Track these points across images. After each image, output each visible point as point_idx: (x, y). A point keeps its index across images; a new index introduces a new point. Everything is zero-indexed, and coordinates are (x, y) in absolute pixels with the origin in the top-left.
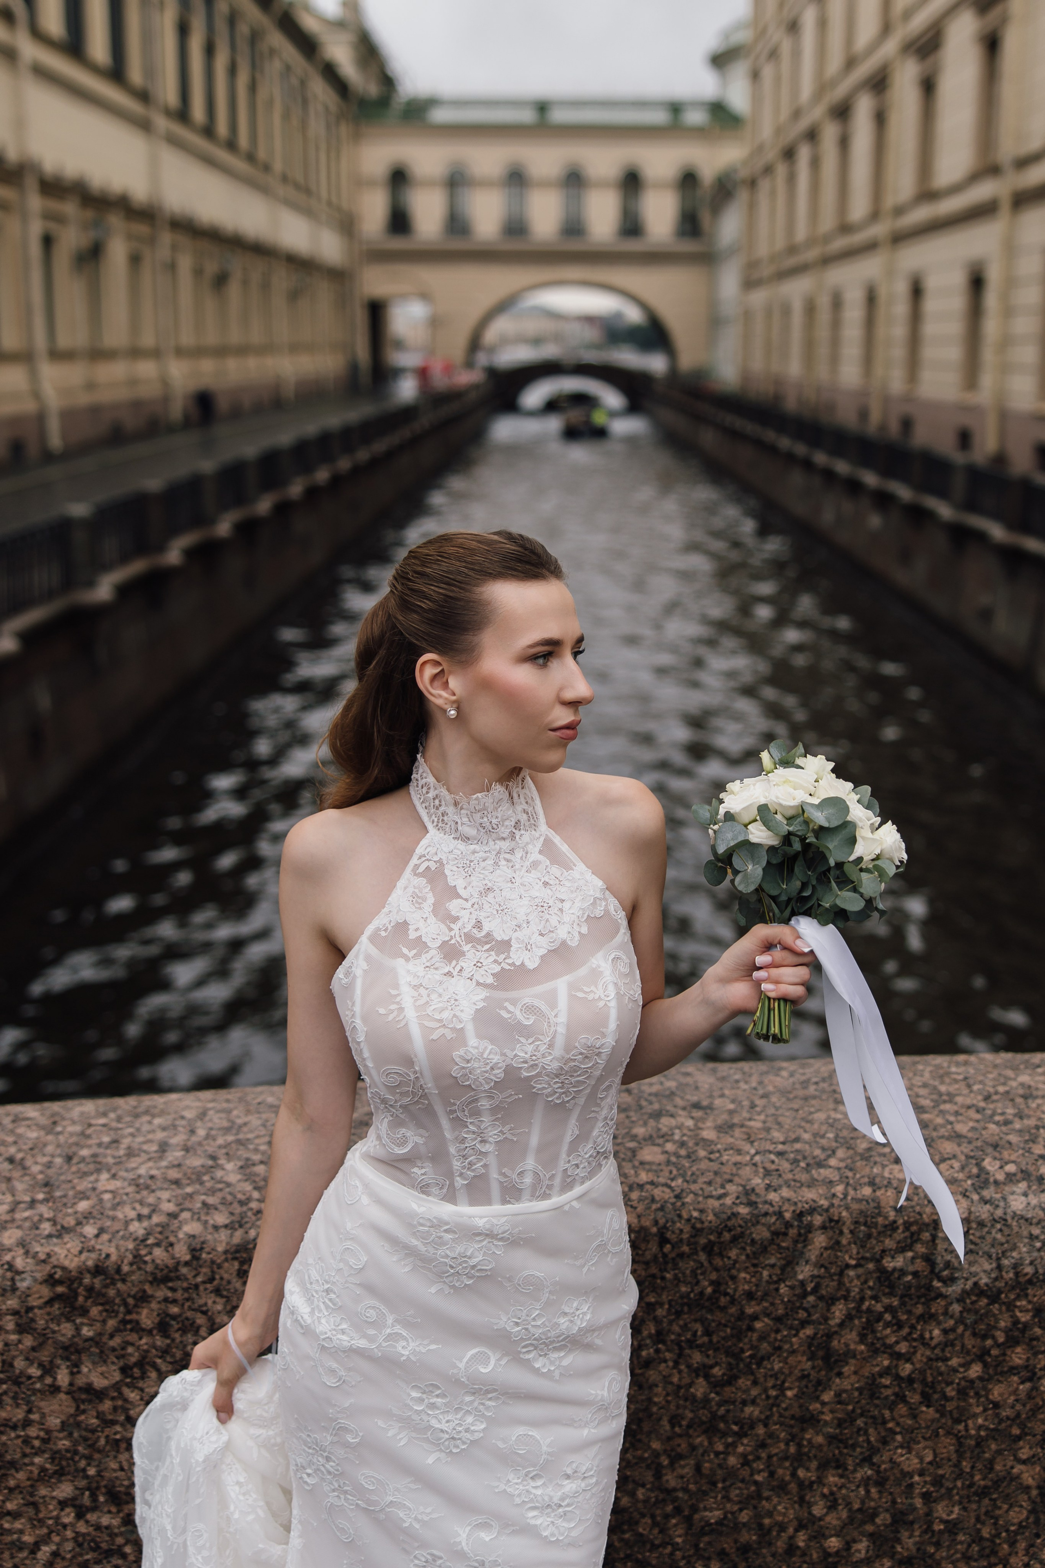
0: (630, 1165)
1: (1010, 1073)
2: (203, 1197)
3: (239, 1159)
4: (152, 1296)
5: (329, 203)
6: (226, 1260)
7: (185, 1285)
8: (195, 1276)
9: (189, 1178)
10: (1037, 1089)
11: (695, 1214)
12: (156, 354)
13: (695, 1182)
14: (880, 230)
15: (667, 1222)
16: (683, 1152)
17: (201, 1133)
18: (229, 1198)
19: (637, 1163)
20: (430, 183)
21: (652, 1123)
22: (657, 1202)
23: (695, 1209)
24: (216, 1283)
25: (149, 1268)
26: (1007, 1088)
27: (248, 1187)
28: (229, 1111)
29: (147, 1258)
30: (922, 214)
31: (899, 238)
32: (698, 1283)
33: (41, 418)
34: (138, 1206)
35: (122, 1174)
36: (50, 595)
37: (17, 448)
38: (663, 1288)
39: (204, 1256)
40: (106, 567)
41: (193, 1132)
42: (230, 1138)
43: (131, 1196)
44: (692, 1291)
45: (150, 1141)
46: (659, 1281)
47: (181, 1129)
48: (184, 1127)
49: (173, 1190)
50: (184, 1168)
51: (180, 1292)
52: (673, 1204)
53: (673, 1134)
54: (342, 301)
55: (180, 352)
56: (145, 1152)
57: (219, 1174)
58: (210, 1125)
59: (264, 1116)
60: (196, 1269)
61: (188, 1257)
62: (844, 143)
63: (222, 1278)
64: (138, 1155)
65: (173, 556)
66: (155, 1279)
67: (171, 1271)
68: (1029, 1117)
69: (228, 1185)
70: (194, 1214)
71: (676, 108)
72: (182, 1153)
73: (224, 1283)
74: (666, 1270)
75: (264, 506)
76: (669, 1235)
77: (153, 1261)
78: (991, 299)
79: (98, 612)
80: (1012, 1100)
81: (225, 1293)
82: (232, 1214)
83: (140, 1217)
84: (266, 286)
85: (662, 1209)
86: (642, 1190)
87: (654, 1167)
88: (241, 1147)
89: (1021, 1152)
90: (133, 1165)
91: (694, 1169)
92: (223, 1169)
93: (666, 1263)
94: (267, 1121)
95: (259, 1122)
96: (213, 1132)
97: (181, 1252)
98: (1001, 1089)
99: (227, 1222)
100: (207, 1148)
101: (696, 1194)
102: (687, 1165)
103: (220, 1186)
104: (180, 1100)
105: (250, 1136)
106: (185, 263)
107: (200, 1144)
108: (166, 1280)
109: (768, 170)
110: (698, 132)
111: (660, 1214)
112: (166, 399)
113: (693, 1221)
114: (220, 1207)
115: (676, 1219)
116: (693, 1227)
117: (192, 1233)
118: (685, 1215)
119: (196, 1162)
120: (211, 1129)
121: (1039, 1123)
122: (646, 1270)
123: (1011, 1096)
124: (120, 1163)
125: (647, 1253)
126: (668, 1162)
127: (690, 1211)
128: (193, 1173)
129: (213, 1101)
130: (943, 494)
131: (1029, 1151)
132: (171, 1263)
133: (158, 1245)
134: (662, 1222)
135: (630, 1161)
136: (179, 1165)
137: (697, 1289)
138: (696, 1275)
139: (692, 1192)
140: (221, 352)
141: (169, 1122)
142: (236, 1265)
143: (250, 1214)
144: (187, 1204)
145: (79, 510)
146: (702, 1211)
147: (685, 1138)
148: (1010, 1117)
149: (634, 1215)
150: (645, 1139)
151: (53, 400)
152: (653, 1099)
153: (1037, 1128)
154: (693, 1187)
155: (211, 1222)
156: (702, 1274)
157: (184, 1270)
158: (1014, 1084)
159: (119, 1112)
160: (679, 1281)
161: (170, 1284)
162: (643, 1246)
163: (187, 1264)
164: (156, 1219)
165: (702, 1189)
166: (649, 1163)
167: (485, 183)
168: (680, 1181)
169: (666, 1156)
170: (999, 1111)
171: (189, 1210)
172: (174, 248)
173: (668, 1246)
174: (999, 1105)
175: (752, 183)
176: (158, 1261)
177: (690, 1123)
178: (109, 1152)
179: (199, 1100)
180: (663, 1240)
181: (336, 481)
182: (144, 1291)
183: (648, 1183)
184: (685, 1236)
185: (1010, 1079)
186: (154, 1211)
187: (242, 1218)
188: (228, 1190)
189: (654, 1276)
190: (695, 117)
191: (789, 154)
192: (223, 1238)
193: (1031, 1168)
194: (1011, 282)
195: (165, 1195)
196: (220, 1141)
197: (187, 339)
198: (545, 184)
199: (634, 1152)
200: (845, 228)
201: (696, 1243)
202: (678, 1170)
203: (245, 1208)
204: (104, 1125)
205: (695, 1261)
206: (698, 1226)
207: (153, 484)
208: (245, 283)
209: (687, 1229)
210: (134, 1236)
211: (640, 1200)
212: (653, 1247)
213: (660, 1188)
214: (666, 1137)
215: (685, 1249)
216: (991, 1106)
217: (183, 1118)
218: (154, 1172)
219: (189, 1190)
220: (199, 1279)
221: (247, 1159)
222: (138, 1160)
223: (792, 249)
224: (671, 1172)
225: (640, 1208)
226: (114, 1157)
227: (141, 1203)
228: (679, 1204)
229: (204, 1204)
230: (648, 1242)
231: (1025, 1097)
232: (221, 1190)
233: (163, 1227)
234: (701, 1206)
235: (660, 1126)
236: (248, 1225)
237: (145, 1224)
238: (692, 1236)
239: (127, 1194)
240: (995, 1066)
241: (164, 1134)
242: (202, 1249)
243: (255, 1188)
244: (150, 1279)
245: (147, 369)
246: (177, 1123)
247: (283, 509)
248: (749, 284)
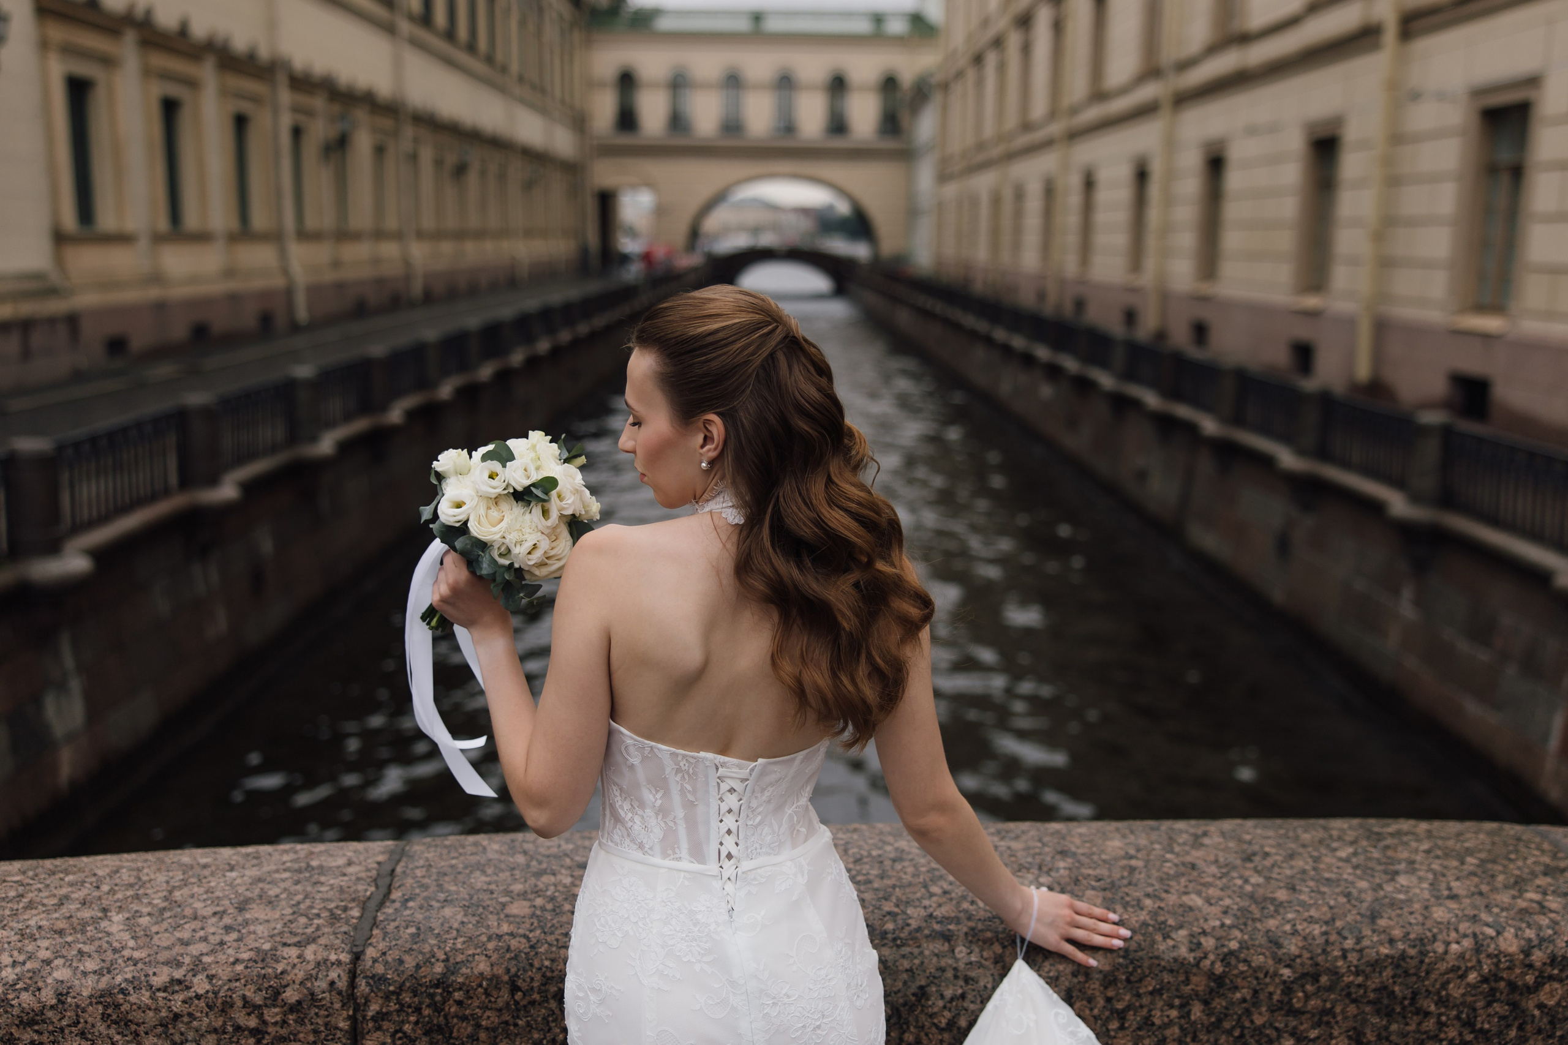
0: (496, 917)
1: (890, 839)
2: (81, 946)
3: (129, 911)
4: (19, 1039)
5: (563, 102)
6: (91, 1004)
7: (51, 1028)
8: (60, 1020)
9: (74, 929)
10: (909, 853)
11: (547, 963)
12: (398, 236)
13: (552, 933)
14: (1055, 129)
15: (519, 970)
16: (549, 906)
17: (105, 888)
18: (105, 946)
19: (502, 916)
20: (654, 85)
21: (533, 881)
22: (512, 952)
23: (546, 959)
24: (80, 1026)
25: (16, 1011)
26: (880, 852)
27: (126, 936)
28: (139, 870)
29: (13, 1002)
30: (1094, 113)
31: (1074, 135)
32: (550, 1030)
33: (289, 293)
34: (15, 953)
35: (14, 925)
36: (273, 449)
37: (266, 320)
38: (516, 1035)
39: (69, 1000)
40: (330, 425)
41: (98, 887)
42: (130, 893)
43: (13, 943)
44: (545, 1038)
45: (55, 896)
46: (512, 1028)
47: (87, 885)
48: (91, 884)
49: (54, 939)
50: (74, 920)
51: (46, 1034)
52: (526, 954)
53: (547, 890)
54: (574, 191)
55: (420, 235)
56: (44, 905)
57: (104, 924)
58: (118, 881)
59: (171, 874)
60: (61, 1013)
61: (54, 1001)
62: (1026, 49)
63: (86, 1022)
64: (36, 908)
65: (395, 415)
66: (21, 1022)
67: (37, 1015)
68: (889, 877)
69: (108, 934)
70: (67, 960)
71: (878, 19)
72: (79, 906)
73: (89, 1026)
74: (518, 1017)
75: (486, 372)
76: (520, 983)
77: (20, 1004)
78: (1154, 190)
79: (319, 465)
80: (881, 862)
81: (90, 1036)
82: (103, 961)
83: (14, 964)
84: (502, 177)
85: (516, 958)
86: (500, 941)
87: (517, 920)
88: (136, 901)
89: (871, 908)
90: (26, 917)
91: (555, 921)
92: (110, 921)
93: (518, 1010)
94: (172, 878)
95: (164, 879)
96: (116, 888)
97: (48, 996)
98: (875, 853)
99: (97, 968)
100: (103, 901)
101: (550, 945)
102: (549, 918)
103: (100, 935)
104: (102, 860)
105: (149, 891)
106: (427, 155)
107: (100, 898)
108: (32, 1023)
109: (960, 75)
110: (898, 41)
111: (514, 962)
112: (408, 278)
113: (544, 969)
114: (95, 955)
115: (528, 967)
116: (544, 976)
117: (61, 979)
118: (537, 964)
119: (86, 914)
120: (116, 885)
121: (898, 883)
122: (498, 1017)
123: (881, 859)
124: (15, 915)
125: (499, 1000)
126: (533, 915)
127: (542, 960)
128: (79, 924)
129: (132, 861)
130: (1103, 363)
131: (879, 908)
132: (37, 1006)
133: (26, 989)
134: (513, 970)
135: (498, 914)
136: (71, 917)
137: (549, 1036)
138: (548, 1022)
139: (547, 942)
140: (460, 235)
141: (80, 879)
142: (100, 1007)
143: (120, 961)
144: (64, 952)
145: (304, 371)
146: (553, 960)
147: (557, 894)
148: (871, 877)
149: (488, 964)
150: (518, 895)
151: (301, 277)
152: (545, 860)
153: (894, 887)
154: (551, 938)
155: (82, 968)
156: (553, 1021)
157: (50, 1014)
158: (889, 848)
159: (40, 869)
160: (532, 1028)
161: (36, 1028)
162: (495, 993)
163: (52, 1007)
164: (29, 965)
165: (557, 940)
166: (514, 916)
167: (706, 86)
168: (538, 932)
169: (533, 909)
170: (864, 872)
171: (63, 957)
172: (416, 141)
173: (520, 993)
174: (867, 867)
175: (945, 87)
176: (24, 1005)
177: (568, 880)
178: (9, 905)
179: (121, 860)
180: (514, 988)
181: (556, 352)
182: (12, 1034)
183: (507, 934)
184: (536, 984)
185: (889, 844)
186: (30, 958)
187: (112, 965)
188: (106, 939)
189: (506, 1023)
190: (896, 27)
191: (978, 60)
192: (90, 983)
193: (877, 923)
194: (1171, 175)
195: (44, 943)
196: (120, 896)
197: (428, 222)
198: (759, 87)
199: (504, 905)
200: (1027, 126)
201: (547, 991)
202: (540, 921)
203: (117, 956)
204: (17, 882)
205: (546, 1008)
206: (549, 974)
207: (378, 350)
208: (483, 173)
209: (538, 977)
210: (4, 982)
211: (496, 950)
212: (505, 995)
213: (518, 939)
214: (538, 892)
215: (536, 996)
216: (858, 868)
217: (95, 875)
218: (44, 923)
219: (69, 939)
220: (64, 1023)
221: (137, 911)
222: (34, 912)
223: (980, 146)
224: (532, 924)
225: (495, 957)
226: (12, 909)
227: (20, 951)
228: (532, 953)
229: (80, 952)
230: (500, 989)
231: (894, 861)
232: (100, 939)
233: (34, 973)
234: (553, 956)
235: (539, 883)
236: (116, 972)
237: (18, 970)
238: (542, 984)
239: (9, 943)
240: (881, 833)
241: (70, 889)
242: (68, 993)
243: (132, 938)
244: (17, 1022)
245: (389, 250)
246: (87, 880)
247: (504, 376)
248: (943, 177)
